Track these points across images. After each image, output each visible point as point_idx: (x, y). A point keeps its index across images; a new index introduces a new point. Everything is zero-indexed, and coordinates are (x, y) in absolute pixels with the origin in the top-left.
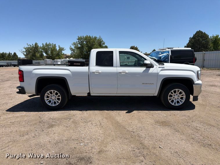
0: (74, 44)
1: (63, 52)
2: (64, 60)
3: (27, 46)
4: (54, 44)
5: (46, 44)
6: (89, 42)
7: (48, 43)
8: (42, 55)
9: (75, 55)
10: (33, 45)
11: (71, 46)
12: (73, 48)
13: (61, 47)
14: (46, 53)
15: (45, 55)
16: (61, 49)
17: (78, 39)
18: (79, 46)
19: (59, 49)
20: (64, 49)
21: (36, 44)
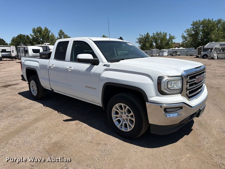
0: (188, 31)
1: (174, 41)
2: (172, 50)
3: (140, 37)
4: (165, 33)
5: (157, 33)
6: (207, 27)
7: (159, 32)
8: (151, 45)
9: (186, 44)
10: (145, 35)
11: (183, 34)
12: (186, 36)
13: (171, 35)
14: (156, 42)
15: (154, 44)
16: (172, 38)
17: (193, 25)
18: (193, 32)
19: (169, 38)
20: (175, 38)
21: (148, 34)
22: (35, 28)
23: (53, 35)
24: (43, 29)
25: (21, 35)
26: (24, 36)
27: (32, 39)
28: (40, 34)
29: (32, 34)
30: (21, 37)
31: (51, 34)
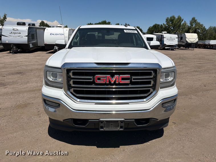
22: (168, 18)
23: (186, 24)
24: (176, 18)
25: (156, 24)
26: (159, 25)
27: (164, 28)
28: (172, 23)
29: (165, 24)
30: (156, 26)
31: (183, 22)
